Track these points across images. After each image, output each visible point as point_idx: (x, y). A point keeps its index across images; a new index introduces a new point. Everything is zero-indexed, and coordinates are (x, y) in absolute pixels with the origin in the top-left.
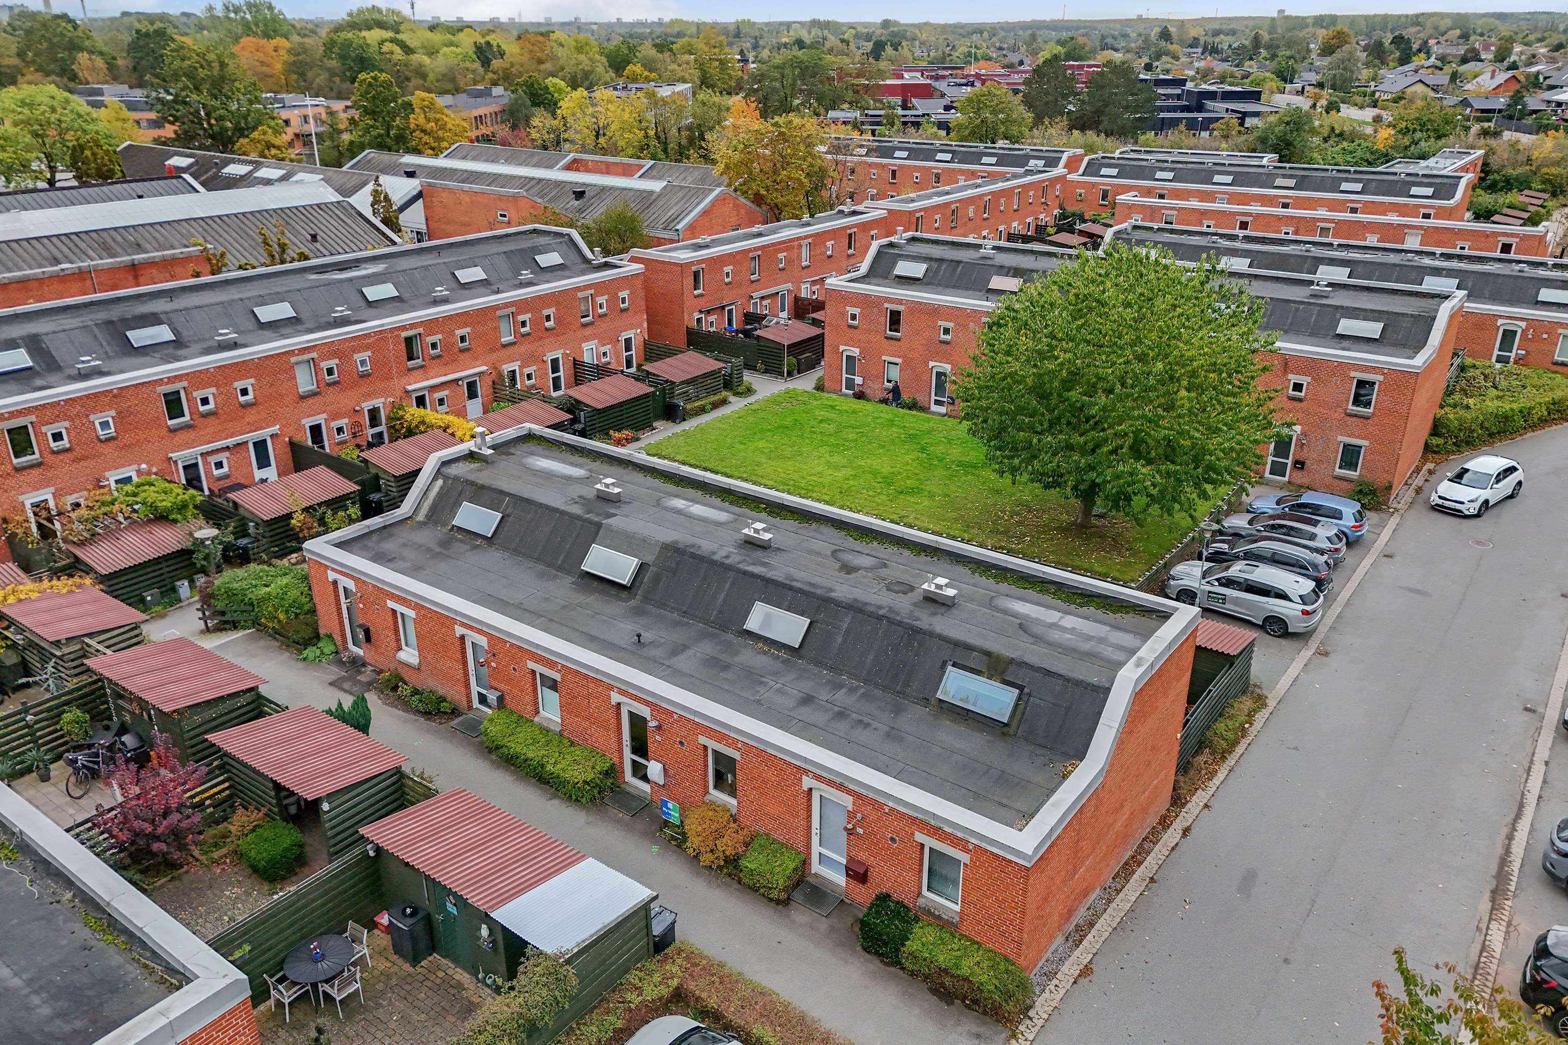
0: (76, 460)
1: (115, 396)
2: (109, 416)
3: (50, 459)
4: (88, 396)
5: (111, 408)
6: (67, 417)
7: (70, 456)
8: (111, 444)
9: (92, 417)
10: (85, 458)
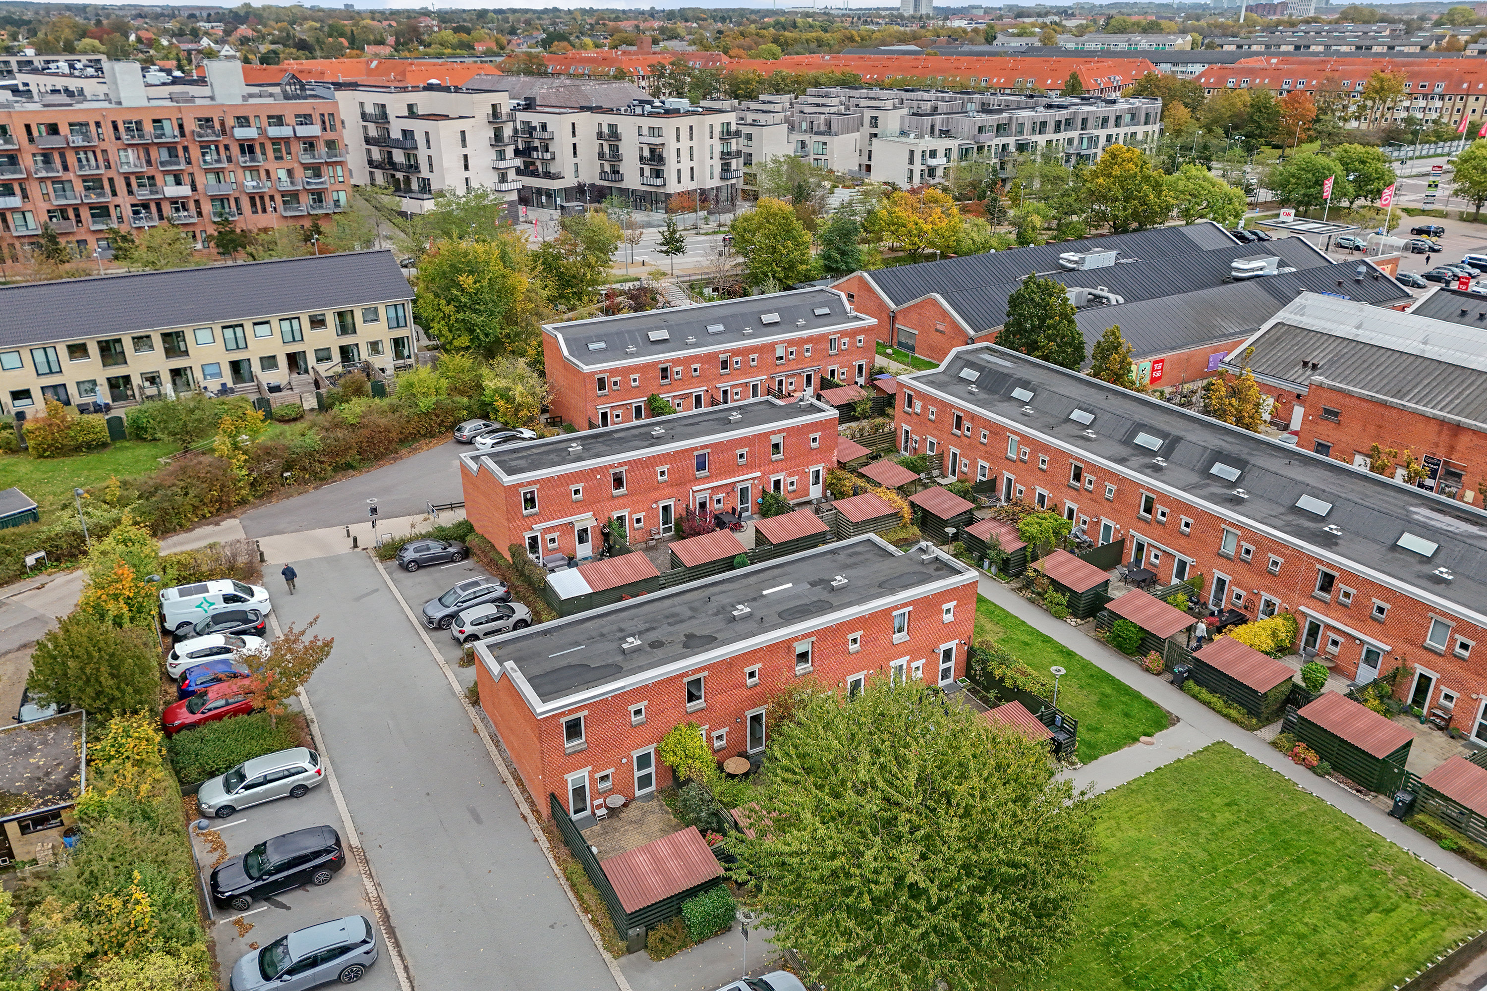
0: (1091, 500)
1: (1119, 479)
2: (1114, 487)
3: (1082, 491)
5: (1116, 484)
6: (1096, 476)
8: (1109, 503)
9: (1106, 483)
10: (1095, 501)
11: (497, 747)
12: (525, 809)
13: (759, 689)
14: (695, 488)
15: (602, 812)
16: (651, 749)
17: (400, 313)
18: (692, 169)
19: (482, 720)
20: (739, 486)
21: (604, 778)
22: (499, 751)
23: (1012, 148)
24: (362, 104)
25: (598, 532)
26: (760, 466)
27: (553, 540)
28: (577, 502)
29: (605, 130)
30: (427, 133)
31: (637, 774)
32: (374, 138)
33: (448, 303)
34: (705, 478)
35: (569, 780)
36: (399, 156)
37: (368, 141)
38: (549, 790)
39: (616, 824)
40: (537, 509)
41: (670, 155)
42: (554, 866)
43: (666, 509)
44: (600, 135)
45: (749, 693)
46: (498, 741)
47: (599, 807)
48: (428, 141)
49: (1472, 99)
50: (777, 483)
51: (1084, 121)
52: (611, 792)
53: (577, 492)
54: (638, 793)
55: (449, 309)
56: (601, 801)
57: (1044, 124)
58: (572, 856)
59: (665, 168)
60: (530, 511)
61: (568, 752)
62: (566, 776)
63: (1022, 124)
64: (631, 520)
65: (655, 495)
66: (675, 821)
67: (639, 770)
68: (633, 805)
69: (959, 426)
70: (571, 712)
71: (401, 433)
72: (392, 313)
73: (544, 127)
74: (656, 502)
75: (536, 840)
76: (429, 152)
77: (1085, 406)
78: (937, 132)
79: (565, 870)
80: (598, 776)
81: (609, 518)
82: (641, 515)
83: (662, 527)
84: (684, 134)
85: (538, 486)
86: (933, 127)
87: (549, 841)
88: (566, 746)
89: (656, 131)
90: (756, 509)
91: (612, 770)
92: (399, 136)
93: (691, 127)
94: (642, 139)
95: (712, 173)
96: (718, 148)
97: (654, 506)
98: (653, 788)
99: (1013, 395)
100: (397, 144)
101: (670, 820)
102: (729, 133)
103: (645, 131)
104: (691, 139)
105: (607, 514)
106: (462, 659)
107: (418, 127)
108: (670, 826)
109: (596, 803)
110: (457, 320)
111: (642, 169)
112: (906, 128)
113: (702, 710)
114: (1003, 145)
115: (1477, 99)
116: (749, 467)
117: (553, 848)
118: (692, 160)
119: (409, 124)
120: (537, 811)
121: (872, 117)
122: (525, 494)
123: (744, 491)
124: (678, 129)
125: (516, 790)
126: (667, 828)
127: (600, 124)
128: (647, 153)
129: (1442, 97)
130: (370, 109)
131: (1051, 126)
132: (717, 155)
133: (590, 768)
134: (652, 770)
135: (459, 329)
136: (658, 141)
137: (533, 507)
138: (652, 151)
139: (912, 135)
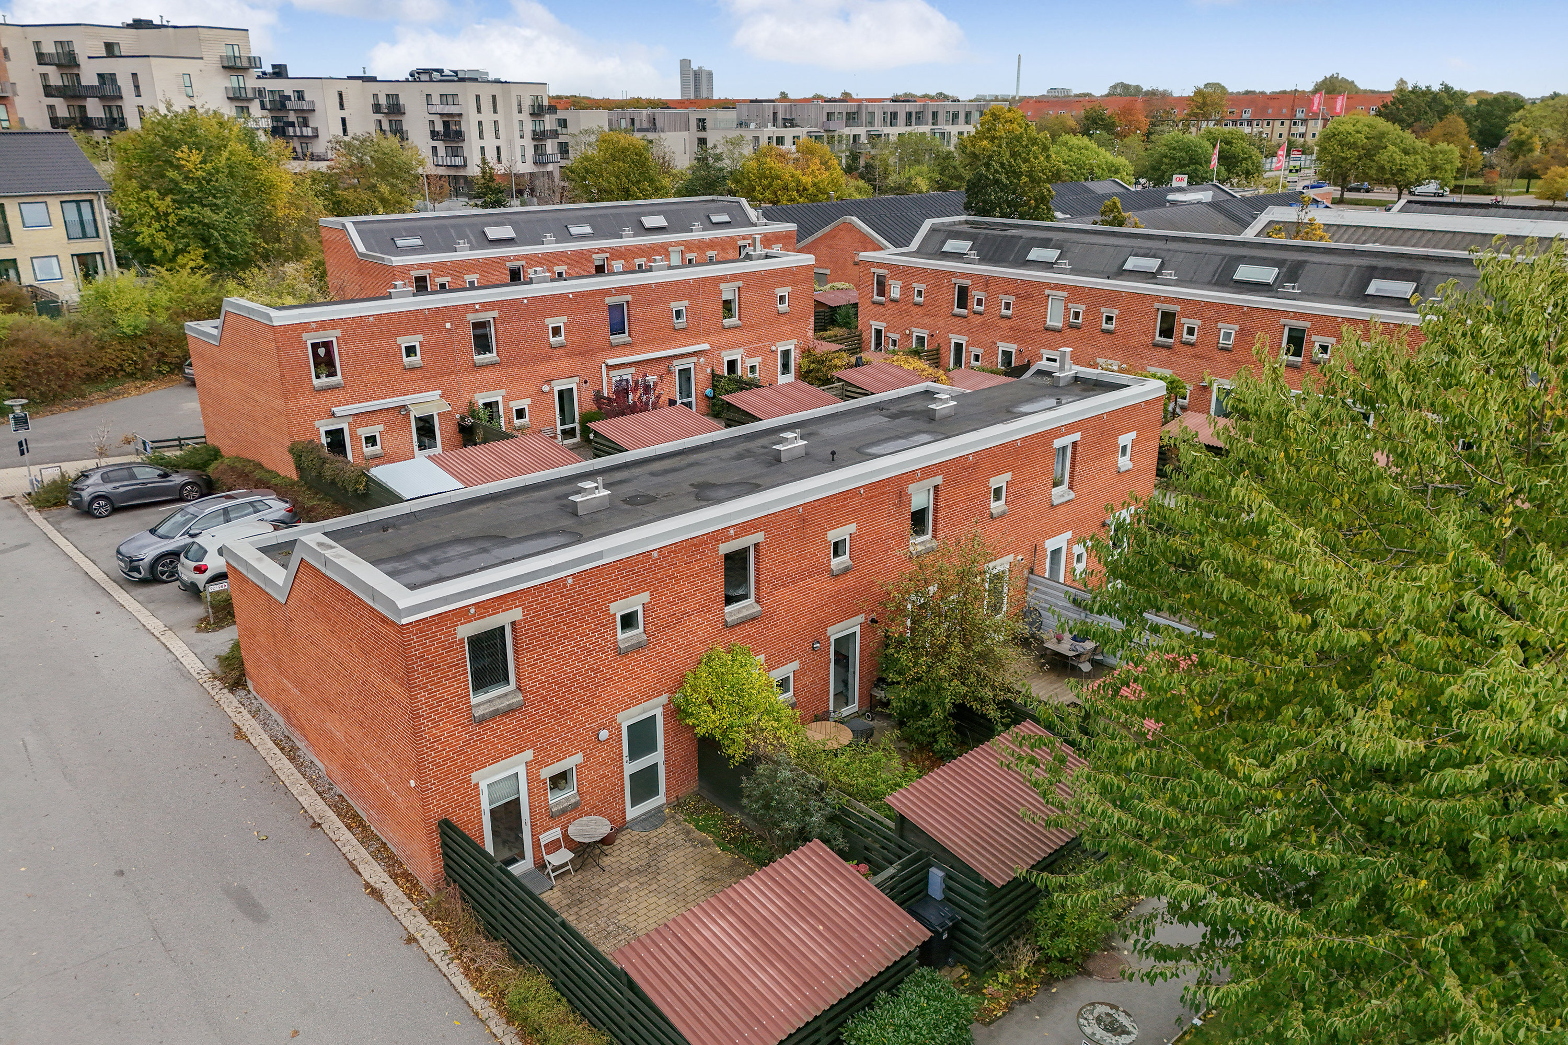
0: (1195, 356)
1: (1244, 313)
2: (1233, 329)
3: (1178, 347)
4: (1223, 305)
5: (1237, 323)
6: (1202, 318)
7: (1190, 351)
8: (1225, 354)
9: (1220, 325)
10: (1202, 357)
11: (292, 759)
12: (375, 873)
13: (850, 580)
14: (611, 362)
15: (563, 856)
16: (655, 708)
17: (87, 216)
18: (498, 148)
19: (255, 714)
20: (678, 365)
21: (559, 780)
22: (299, 766)
23: (864, 139)
24: (37, 44)
25: (452, 429)
26: (708, 334)
27: (371, 440)
28: (412, 369)
29: (383, 101)
30: (134, 75)
31: (631, 768)
32: (57, 88)
33: (162, 196)
34: (626, 345)
35: (483, 786)
36: (94, 109)
37: (49, 91)
38: (436, 813)
39: (596, 879)
40: (338, 379)
41: (470, 128)
42: (469, 992)
43: (565, 396)
44: (377, 108)
45: (831, 586)
46: (294, 749)
47: (554, 846)
48: (137, 87)
49: (1278, 123)
50: (732, 365)
51: (935, 115)
52: (574, 810)
53: (410, 351)
54: (632, 813)
55: (165, 204)
56: (555, 833)
57: (894, 115)
58: (515, 959)
59: (465, 145)
60: (324, 381)
61: (478, 712)
62: (475, 776)
63: (872, 114)
64: (508, 410)
65: (544, 369)
66: (726, 858)
67: (633, 756)
68: (624, 838)
69: (962, 303)
70: (484, 609)
71: (89, 365)
72: (72, 215)
73: (300, 95)
74: (548, 382)
75: (411, 940)
76: (139, 101)
77: (1142, 251)
78: (780, 122)
79: (499, 997)
80: (547, 773)
81: (471, 404)
82: (524, 403)
83: (559, 428)
84: (486, 104)
85: (338, 333)
86: (775, 114)
87: (447, 937)
88: (474, 700)
89: (450, 100)
90: (703, 405)
91: (578, 758)
92: (95, 82)
93: (494, 97)
94: (432, 109)
95: (523, 156)
96: (529, 127)
97: (546, 388)
98: (660, 799)
99: (1030, 257)
100: (91, 91)
101: (714, 856)
102: (540, 107)
103: (436, 99)
104: (495, 112)
105: (466, 397)
106: (202, 620)
107: (121, 69)
108: (722, 870)
109: (545, 838)
110: (180, 221)
111: (434, 149)
112: (744, 118)
113: (753, 619)
114: (854, 136)
115: (1282, 124)
116: (690, 333)
117: (458, 951)
118: (497, 138)
119: (108, 66)
120: (406, 875)
121: (700, 120)
122: (315, 346)
123: (685, 373)
124: (478, 97)
125: (347, 839)
126: (716, 874)
127: (375, 96)
128: (439, 127)
129: (1250, 123)
130: (49, 48)
131: (902, 118)
132: (528, 134)
133: (529, 755)
134: (658, 757)
135: (184, 236)
136: (454, 110)
137: (332, 374)
138: (446, 124)
139: (752, 126)
